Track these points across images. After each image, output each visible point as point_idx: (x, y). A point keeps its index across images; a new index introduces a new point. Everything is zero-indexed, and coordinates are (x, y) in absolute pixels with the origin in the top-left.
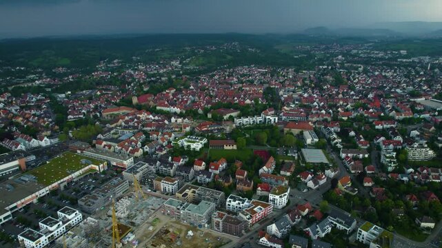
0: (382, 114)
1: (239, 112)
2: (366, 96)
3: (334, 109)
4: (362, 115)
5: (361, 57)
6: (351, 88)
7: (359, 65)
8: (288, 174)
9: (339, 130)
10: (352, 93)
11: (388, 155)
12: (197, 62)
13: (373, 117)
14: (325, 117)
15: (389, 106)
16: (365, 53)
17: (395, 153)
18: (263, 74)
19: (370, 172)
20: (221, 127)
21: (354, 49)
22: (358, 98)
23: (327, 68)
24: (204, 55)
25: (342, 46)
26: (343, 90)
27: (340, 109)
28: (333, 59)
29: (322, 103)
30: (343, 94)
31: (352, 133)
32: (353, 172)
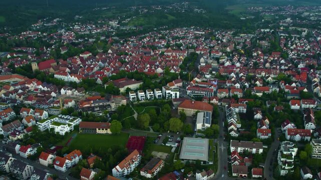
0: (305, 90)
1: (142, 83)
2: (296, 66)
3: (253, 82)
4: (281, 91)
5: (310, 20)
6: (284, 56)
7: (305, 29)
8: (149, 176)
9: (245, 111)
10: (283, 61)
11: (285, 153)
12: (136, 23)
13: (293, 93)
14: (235, 93)
15: (316, 79)
16: (316, 15)
17: (296, 150)
18: (197, 38)
19: (256, 176)
20: (108, 103)
21: (307, 11)
22: (286, 68)
23: (269, 32)
24: (145, 15)
25: (295, 9)
26: (274, 57)
27: (258, 83)
28: (280, 22)
29: (242, 74)
30: (271, 63)
31: (258, 116)
32: (234, 175)
